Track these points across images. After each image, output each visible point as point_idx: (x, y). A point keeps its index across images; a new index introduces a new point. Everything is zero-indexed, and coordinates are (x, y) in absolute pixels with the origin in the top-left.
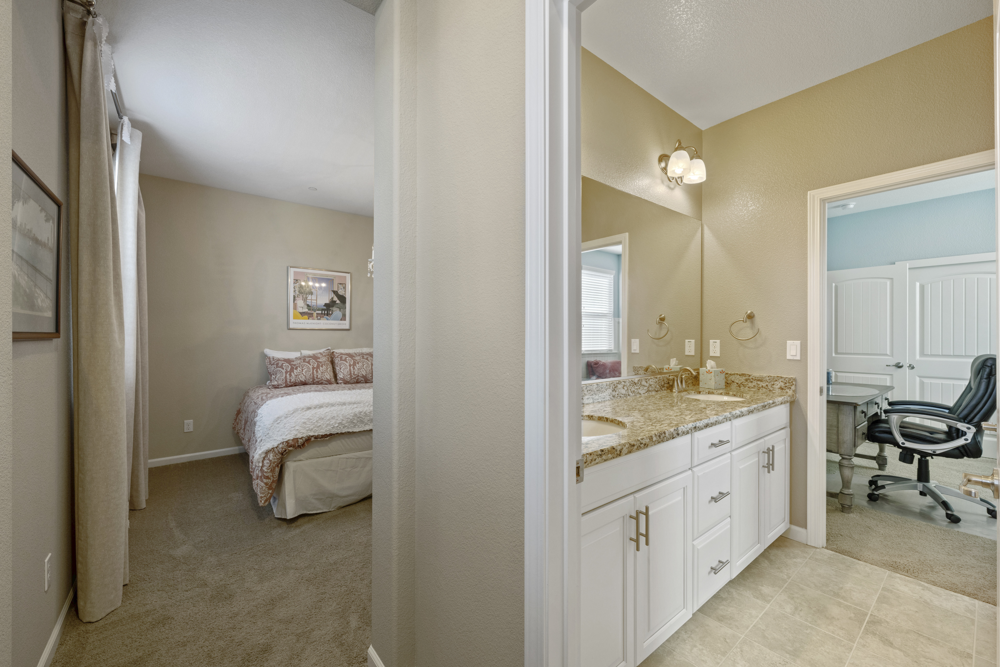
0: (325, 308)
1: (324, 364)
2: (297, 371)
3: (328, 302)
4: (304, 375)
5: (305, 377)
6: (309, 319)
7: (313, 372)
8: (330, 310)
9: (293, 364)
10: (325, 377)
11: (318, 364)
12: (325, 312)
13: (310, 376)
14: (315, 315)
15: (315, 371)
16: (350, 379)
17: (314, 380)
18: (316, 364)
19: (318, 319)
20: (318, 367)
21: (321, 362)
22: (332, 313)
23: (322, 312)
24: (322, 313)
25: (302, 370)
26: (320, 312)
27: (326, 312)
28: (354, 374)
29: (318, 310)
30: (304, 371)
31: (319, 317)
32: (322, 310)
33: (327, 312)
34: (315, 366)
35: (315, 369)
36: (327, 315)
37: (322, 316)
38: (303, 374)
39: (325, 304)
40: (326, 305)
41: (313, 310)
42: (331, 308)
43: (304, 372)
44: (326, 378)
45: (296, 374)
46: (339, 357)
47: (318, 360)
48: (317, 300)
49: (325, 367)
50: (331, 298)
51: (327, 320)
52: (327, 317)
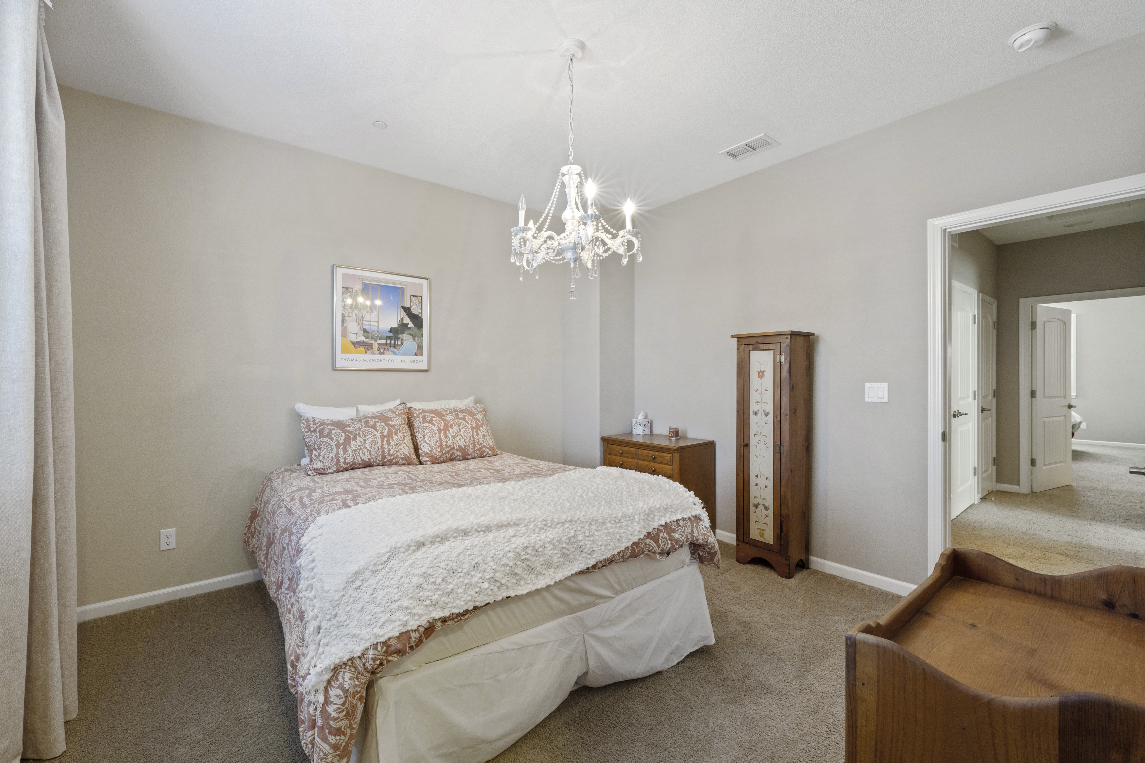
0: (391, 335)
1: (399, 429)
2: (355, 443)
3: (395, 325)
4: (368, 450)
5: (370, 452)
6: (366, 352)
7: (382, 445)
8: (399, 338)
9: (348, 431)
10: (402, 453)
11: (389, 429)
12: (391, 342)
13: (378, 450)
14: (376, 346)
15: (385, 442)
16: (440, 454)
17: (384, 457)
18: (387, 429)
19: (380, 354)
20: (390, 435)
21: (393, 426)
22: (402, 344)
23: (386, 342)
24: (386, 344)
25: (365, 440)
26: (384, 342)
27: (393, 342)
28: (446, 445)
29: (381, 339)
30: (367, 442)
31: (382, 351)
32: (387, 338)
33: (395, 342)
34: (385, 434)
35: (386, 439)
36: (395, 347)
37: (386, 347)
38: (365, 447)
39: (391, 328)
40: (392, 330)
41: (372, 338)
42: (400, 336)
43: (367, 445)
44: (404, 454)
45: (354, 448)
46: (421, 416)
47: (389, 422)
48: (378, 322)
49: (399, 434)
50: (399, 319)
51: (395, 354)
52: (394, 349)
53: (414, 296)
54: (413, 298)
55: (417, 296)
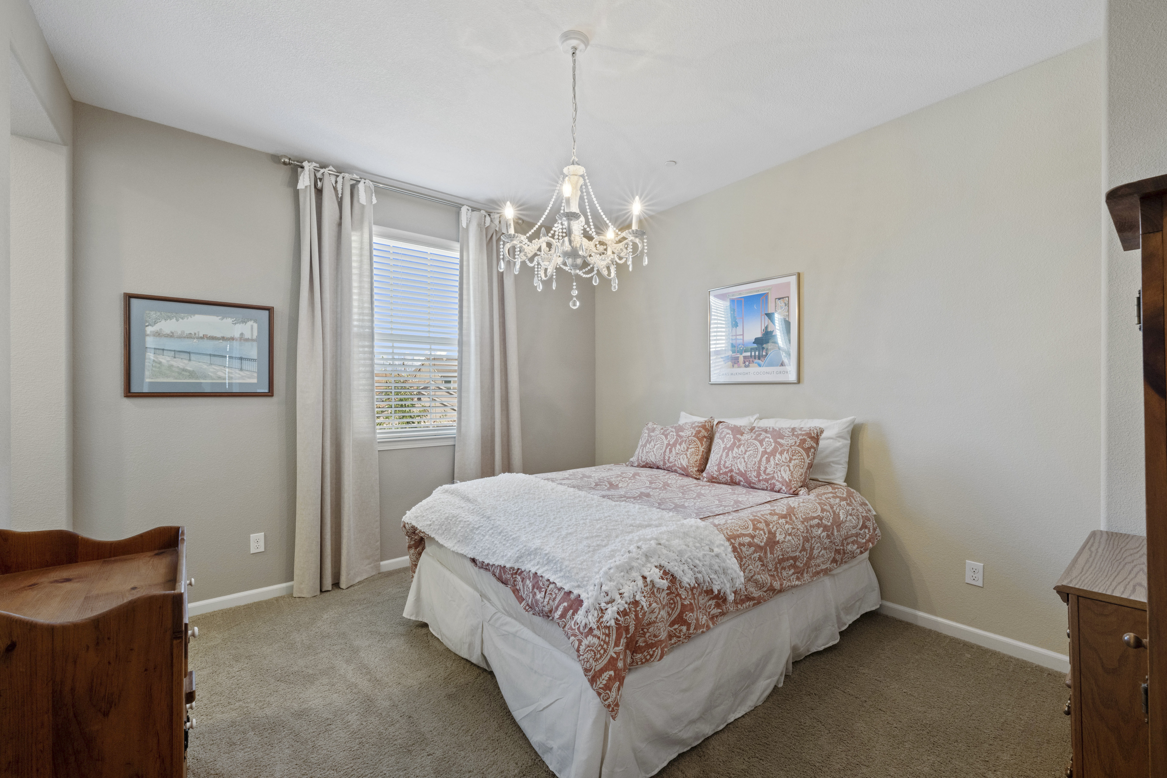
0: (755, 346)
3: (759, 335)
5: (689, 460)
6: (733, 366)
8: (763, 348)
12: (755, 353)
14: (741, 359)
19: (746, 366)
22: (767, 354)
23: (751, 354)
24: (751, 356)
26: (748, 354)
27: (757, 353)
29: (745, 351)
31: (747, 363)
32: (752, 350)
33: (759, 353)
36: (759, 359)
37: (751, 360)
39: (756, 339)
40: (757, 341)
41: (738, 352)
42: (764, 346)
48: (743, 335)
49: (684, 445)
50: (763, 328)
51: (760, 365)
52: (760, 361)
53: (779, 299)
54: (778, 302)
55: (783, 298)
